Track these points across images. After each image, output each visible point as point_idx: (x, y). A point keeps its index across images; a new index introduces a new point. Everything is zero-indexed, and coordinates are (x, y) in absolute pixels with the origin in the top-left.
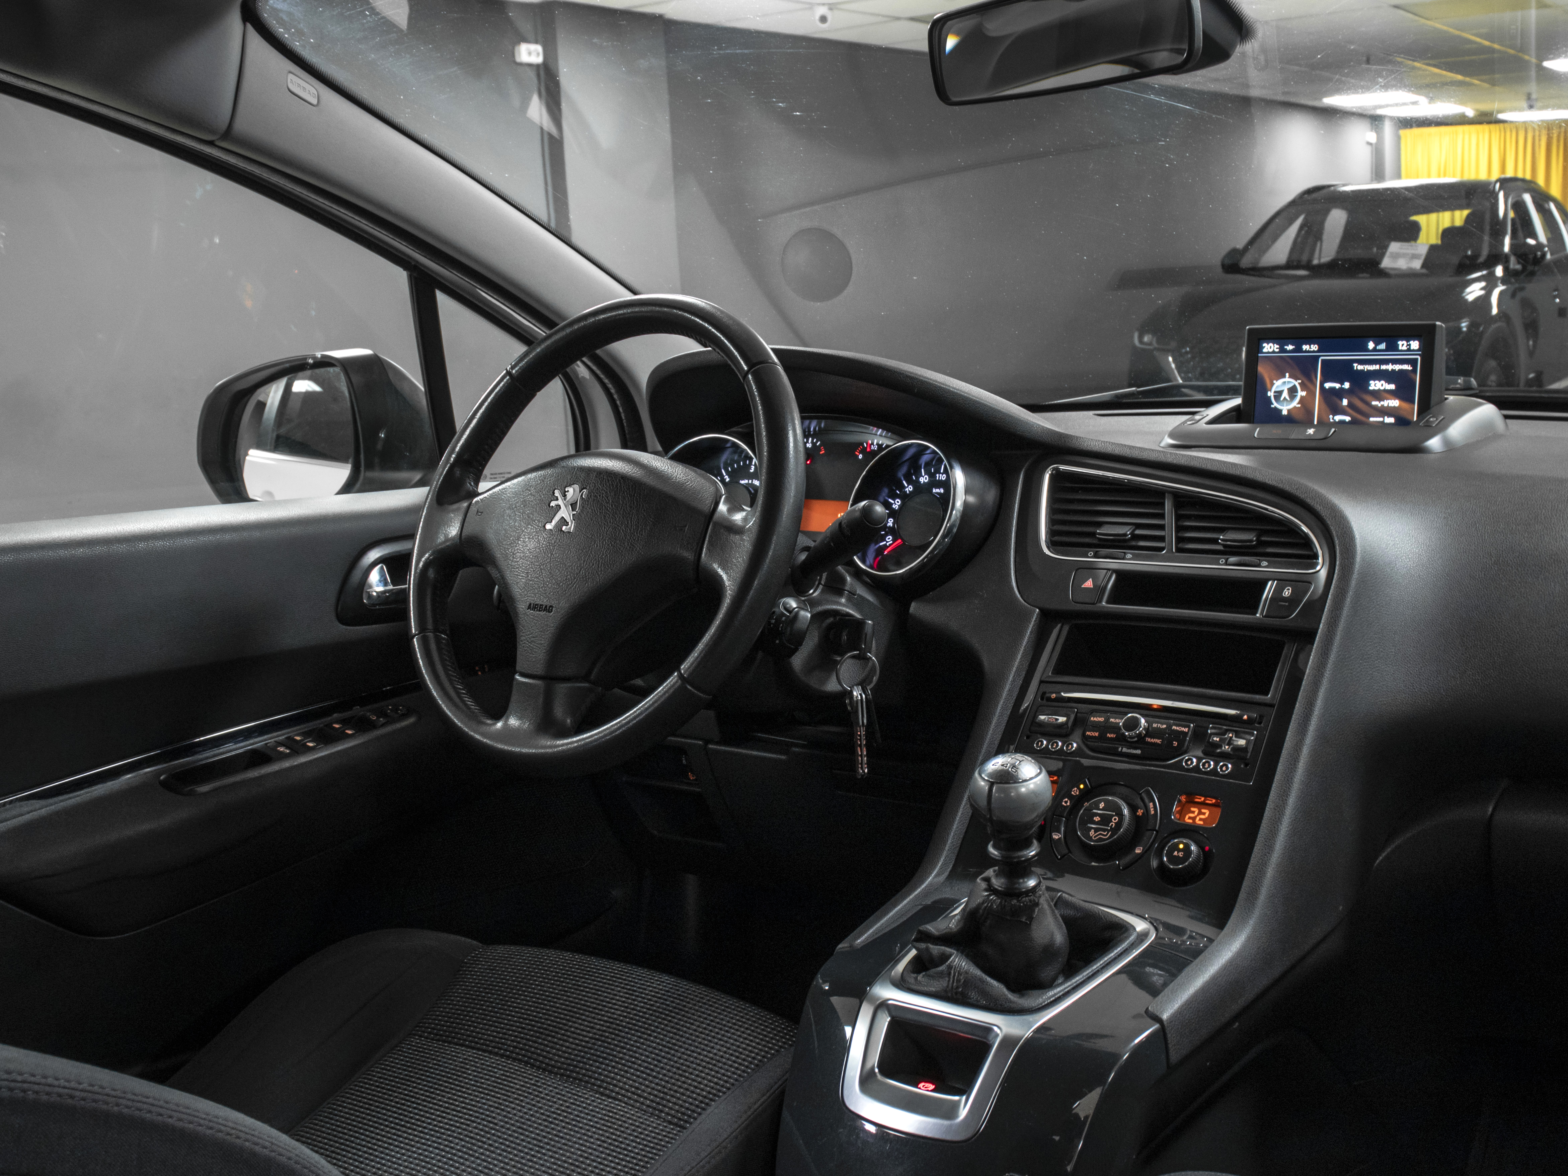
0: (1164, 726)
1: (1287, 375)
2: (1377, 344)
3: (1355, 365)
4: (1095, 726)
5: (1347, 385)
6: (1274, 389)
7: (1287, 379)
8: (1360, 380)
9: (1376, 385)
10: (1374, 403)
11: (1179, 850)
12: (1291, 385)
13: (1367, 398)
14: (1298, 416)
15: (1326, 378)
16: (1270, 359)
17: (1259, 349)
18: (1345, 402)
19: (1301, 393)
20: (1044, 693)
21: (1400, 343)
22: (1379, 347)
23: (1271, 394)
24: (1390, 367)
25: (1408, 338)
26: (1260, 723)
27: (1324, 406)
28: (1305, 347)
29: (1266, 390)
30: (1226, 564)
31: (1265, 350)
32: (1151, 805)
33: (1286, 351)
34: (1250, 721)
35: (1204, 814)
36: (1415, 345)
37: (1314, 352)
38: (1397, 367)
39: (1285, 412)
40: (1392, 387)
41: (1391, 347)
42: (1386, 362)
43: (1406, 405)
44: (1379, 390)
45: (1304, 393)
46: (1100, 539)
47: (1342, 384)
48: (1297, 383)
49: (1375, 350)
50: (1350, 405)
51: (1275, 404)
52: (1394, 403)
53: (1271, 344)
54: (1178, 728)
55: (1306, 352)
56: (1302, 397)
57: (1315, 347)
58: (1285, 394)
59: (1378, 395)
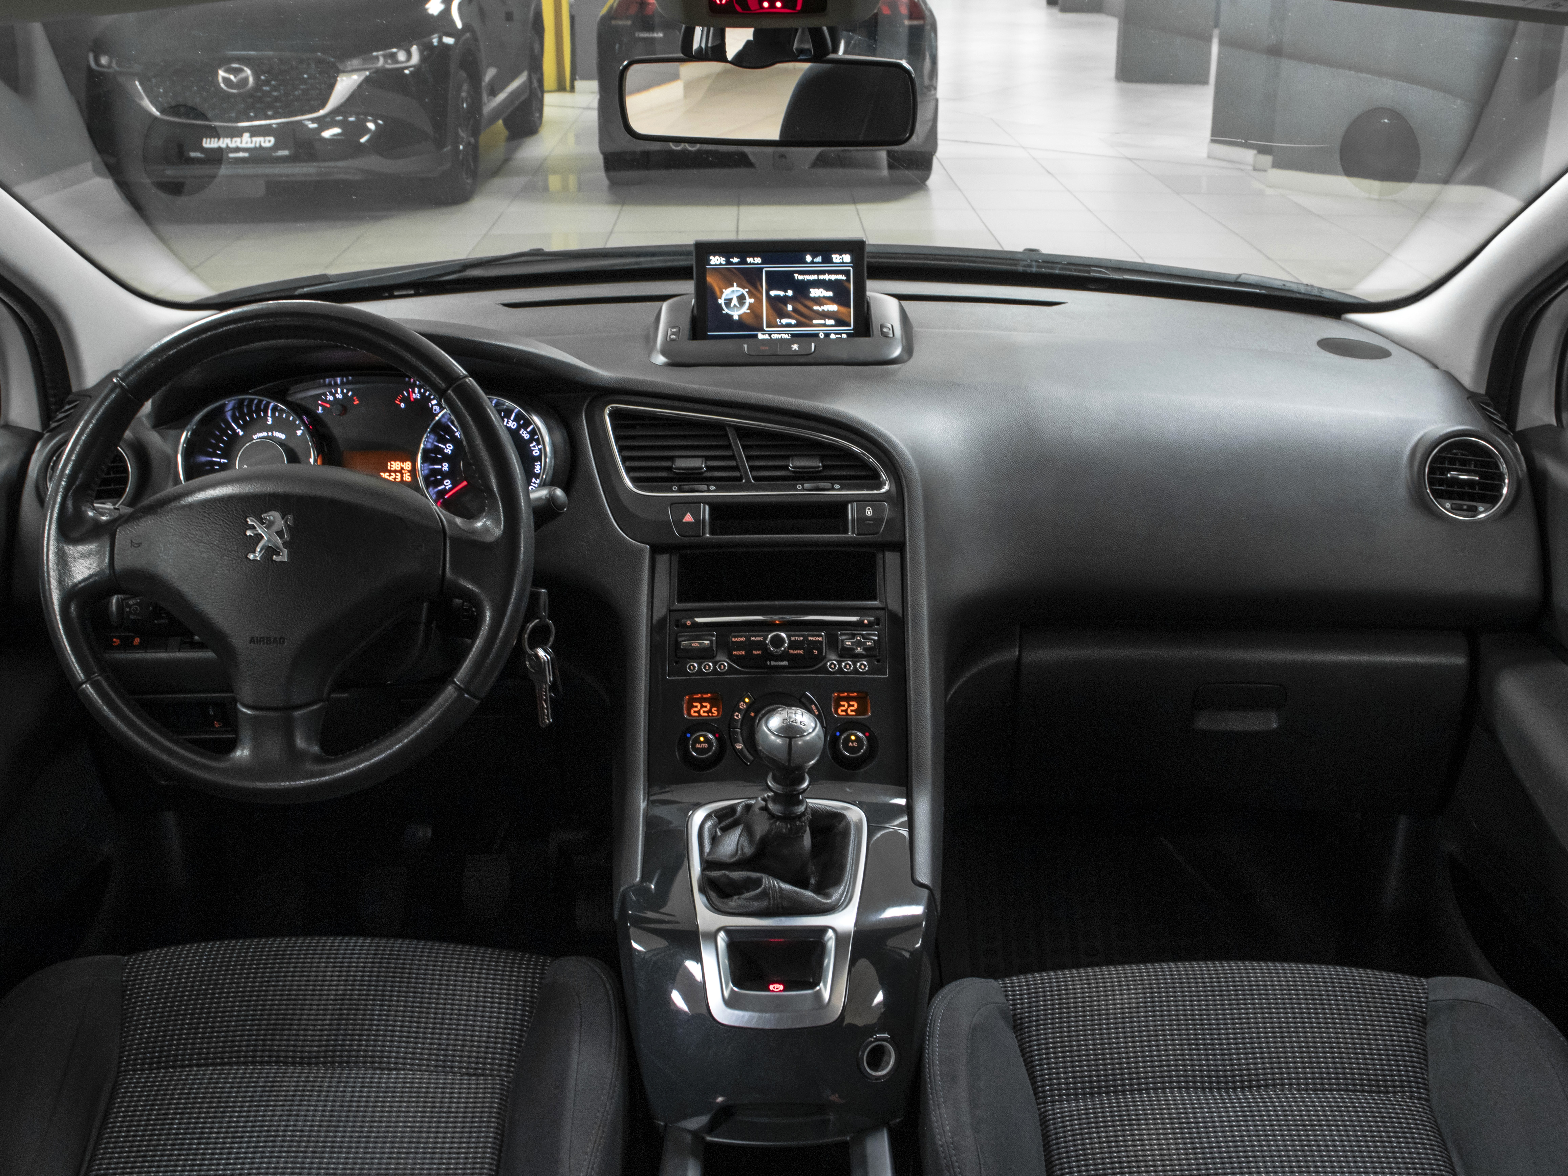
0: (801, 638)
1: (735, 284)
2: (814, 257)
3: (796, 275)
4: (739, 646)
5: (790, 293)
6: (724, 297)
7: (735, 287)
8: (802, 289)
9: (815, 293)
10: (816, 308)
11: (853, 742)
12: (739, 294)
13: (809, 303)
14: (749, 321)
15: (770, 287)
16: (717, 270)
17: (708, 262)
18: (790, 307)
19: (749, 301)
20: (678, 621)
21: (834, 256)
22: (815, 260)
23: (721, 301)
24: (827, 277)
25: (841, 252)
26: (878, 624)
27: (771, 311)
28: (749, 260)
29: (715, 298)
30: (803, 489)
31: (712, 262)
32: (813, 706)
33: (732, 263)
34: (870, 625)
35: (853, 706)
36: (847, 258)
37: (758, 264)
38: (833, 277)
39: (736, 317)
40: (830, 294)
41: (827, 260)
42: (823, 272)
43: (843, 310)
44: (819, 297)
45: (752, 301)
46: (676, 473)
47: (786, 292)
48: (745, 292)
49: (812, 262)
50: (794, 310)
51: (726, 311)
52: (833, 308)
53: (717, 257)
54: (813, 639)
55: (751, 264)
56: (750, 304)
57: (758, 260)
58: (735, 302)
59: (818, 301)
